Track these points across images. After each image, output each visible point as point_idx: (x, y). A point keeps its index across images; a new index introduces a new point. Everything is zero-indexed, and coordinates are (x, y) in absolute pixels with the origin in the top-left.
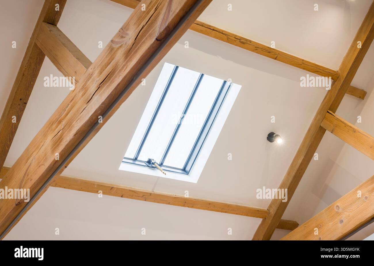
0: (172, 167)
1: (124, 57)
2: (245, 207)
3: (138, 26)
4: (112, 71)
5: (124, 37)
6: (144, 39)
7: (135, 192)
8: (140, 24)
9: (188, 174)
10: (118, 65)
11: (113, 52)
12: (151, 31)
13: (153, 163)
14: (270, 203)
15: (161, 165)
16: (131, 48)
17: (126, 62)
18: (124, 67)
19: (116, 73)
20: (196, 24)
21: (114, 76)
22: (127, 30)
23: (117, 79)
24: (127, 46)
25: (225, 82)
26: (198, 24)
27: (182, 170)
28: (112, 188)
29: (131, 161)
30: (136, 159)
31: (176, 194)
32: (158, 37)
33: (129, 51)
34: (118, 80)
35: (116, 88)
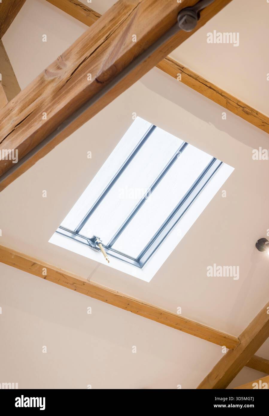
0: (123, 254)
1: (52, 96)
2: (208, 328)
3: (81, 57)
4: (35, 111)
5: (61, 69)
6: (81, 77)
7: (63, 276)
8: (83, 55)
9: (142, 267)
10: (43, 104)
11: (43, 85)
12: (92, 67)
13: (97, 244)
14: (243, 331)
15: (109, 247)
16: (64, 86)
17: (52, 103)
18: (48, 110)
19: (37, 116)
20: (189, 75)
21: (34, 119)
22: (66, 60)
23: (36, 124)
24: (60, 82)
25: (214, 159)
26: (190, 76)
27: (135, 260)
28: (34, 264)
29: (70, 235)
30: (77, 233)
31: (118, 291)
32: (98, 77)
33: (60, 89)
34: (36, 126)
35: (31, 136)
